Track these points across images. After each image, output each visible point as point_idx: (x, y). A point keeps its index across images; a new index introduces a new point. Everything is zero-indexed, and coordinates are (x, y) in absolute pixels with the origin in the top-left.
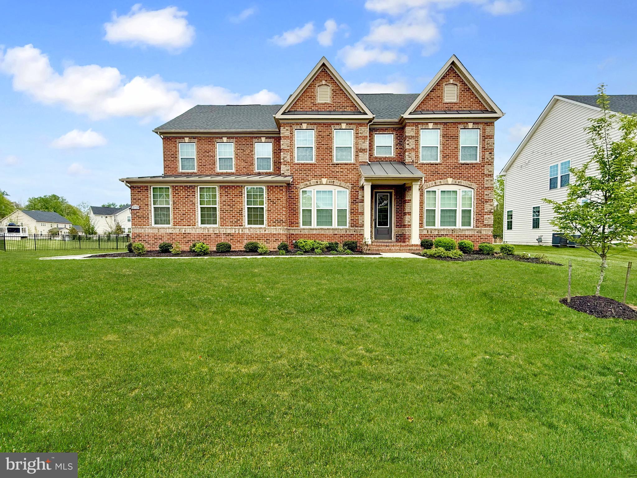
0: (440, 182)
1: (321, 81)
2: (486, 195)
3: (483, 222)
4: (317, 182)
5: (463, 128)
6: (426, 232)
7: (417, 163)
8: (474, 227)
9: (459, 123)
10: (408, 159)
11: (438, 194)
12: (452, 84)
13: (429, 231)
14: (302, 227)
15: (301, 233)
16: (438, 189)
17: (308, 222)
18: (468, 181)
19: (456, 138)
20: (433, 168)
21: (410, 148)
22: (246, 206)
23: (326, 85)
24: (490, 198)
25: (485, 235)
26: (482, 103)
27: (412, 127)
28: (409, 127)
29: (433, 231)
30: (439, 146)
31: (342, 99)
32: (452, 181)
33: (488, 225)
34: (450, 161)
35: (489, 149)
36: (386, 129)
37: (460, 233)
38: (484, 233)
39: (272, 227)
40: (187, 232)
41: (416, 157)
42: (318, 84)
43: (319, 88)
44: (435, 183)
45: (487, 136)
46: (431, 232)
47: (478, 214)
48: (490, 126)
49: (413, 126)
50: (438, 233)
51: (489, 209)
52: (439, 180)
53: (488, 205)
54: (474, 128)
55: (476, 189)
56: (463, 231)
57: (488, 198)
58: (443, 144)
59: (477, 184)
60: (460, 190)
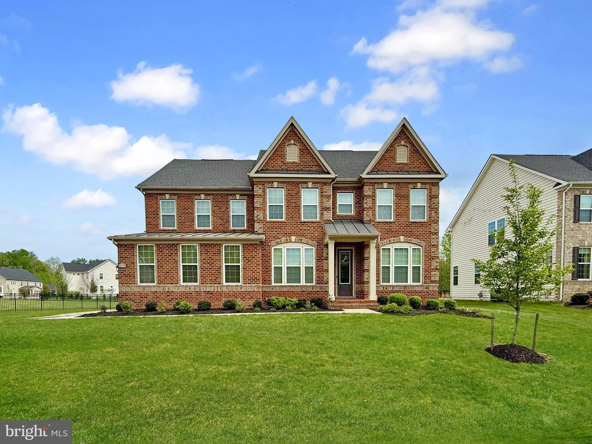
0: (394, 240)
1: (290, 140)
2: (433, 252)
3: (430, 278)
4: (287, 240)
5: (413, 187)
6: (382, 288)
7: (374, 221)
8: (422, 283)
9: (410, 183)
10: (366, 217)
11: (392, 252)
12: (403, 145)
13: (385, 287)
14: (273, 284)
15: (273, 290)
16: (392, 247)
17: (279, 280)
18: (417, 239)
19: (407, 197)
20: (387, 227)
21: (368, 207)
22: (224, 264)
23: (294, 144)
25: (432, 291)
26: (428, 164)
27: (370, 187)
28: (367, 187)
29: (388, 288)
30: (392, 205)
31: (309, 159)
32: (404, 239)
33: (434, 281)
34: (402, 220)
35: (435, 209)
36: (348, 188)
37: (411, 290)
38: (431, 289)
39: (248, 285)
40: (170, 290)
41: (373, 216)
42: (287, 144)
43: (288, 147)
44: (390, 241)
45: (433, 196)
46: (386, 289)
47: (426, 271)
48: (435, 186)
49: (371, 186)
50: (393, 289)
51: (435, 266)
52: (393, 238)
53: (434, 262)
54: (422, 188)
55: (424, 247)
56: (414, 287)
57: (434, 255)
58: (396, 203)
59: (425, 242)
60: (410, 247)
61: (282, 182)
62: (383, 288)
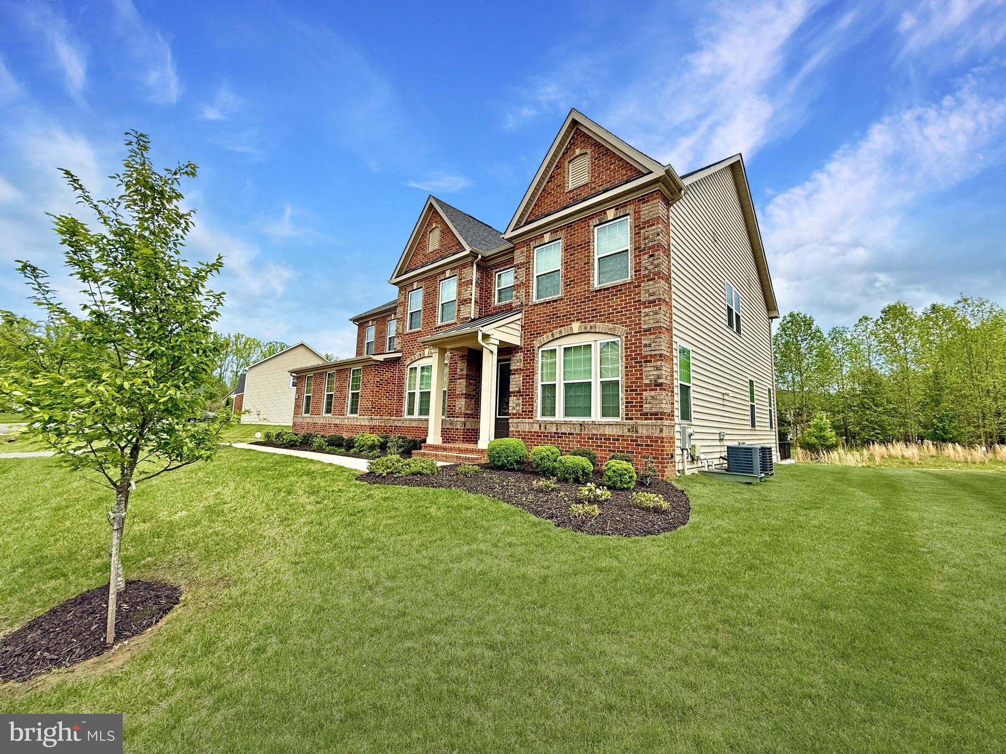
0: (561, 332)
1: (432, 225)
2: (646, 346)
3: (642, 406)
5: (598, 222)
7: (528, 305)
8: (622, 418)
9: (592, 217)
11: (560, 354)
12: (580, 155)
14: (406, 416)
16: (559, 346)
17: (412, 410)
18: (608, 322)
19: (586, 245)
20: (549, 309)
21: (520, 283)
23: (436, 228)
24: (653, 353)
27: (522, 249)
30: (560, 267)
31: (449, 239)
32: (580, 327)
33: (652, 414)
34: (576, 290)
35: (650, 248)
36: (508, 261)
38: (643, 432)
41: (526, 296)
42: (429, 230)
43: (431, 234)
44: (553, 335)
46: (548, 428)
47: (629, 389)
48: (648, 201)
49: (524, 246)
51: (652, 377)
52: (559, 329)
53: (650, 369)
54: (617, 216)
55: (624, 337)
57: (650, 353)
58: (566, 263)
59: (626, 326)
60: (596, 341)
61: (421, 281)
62: (541, 426)
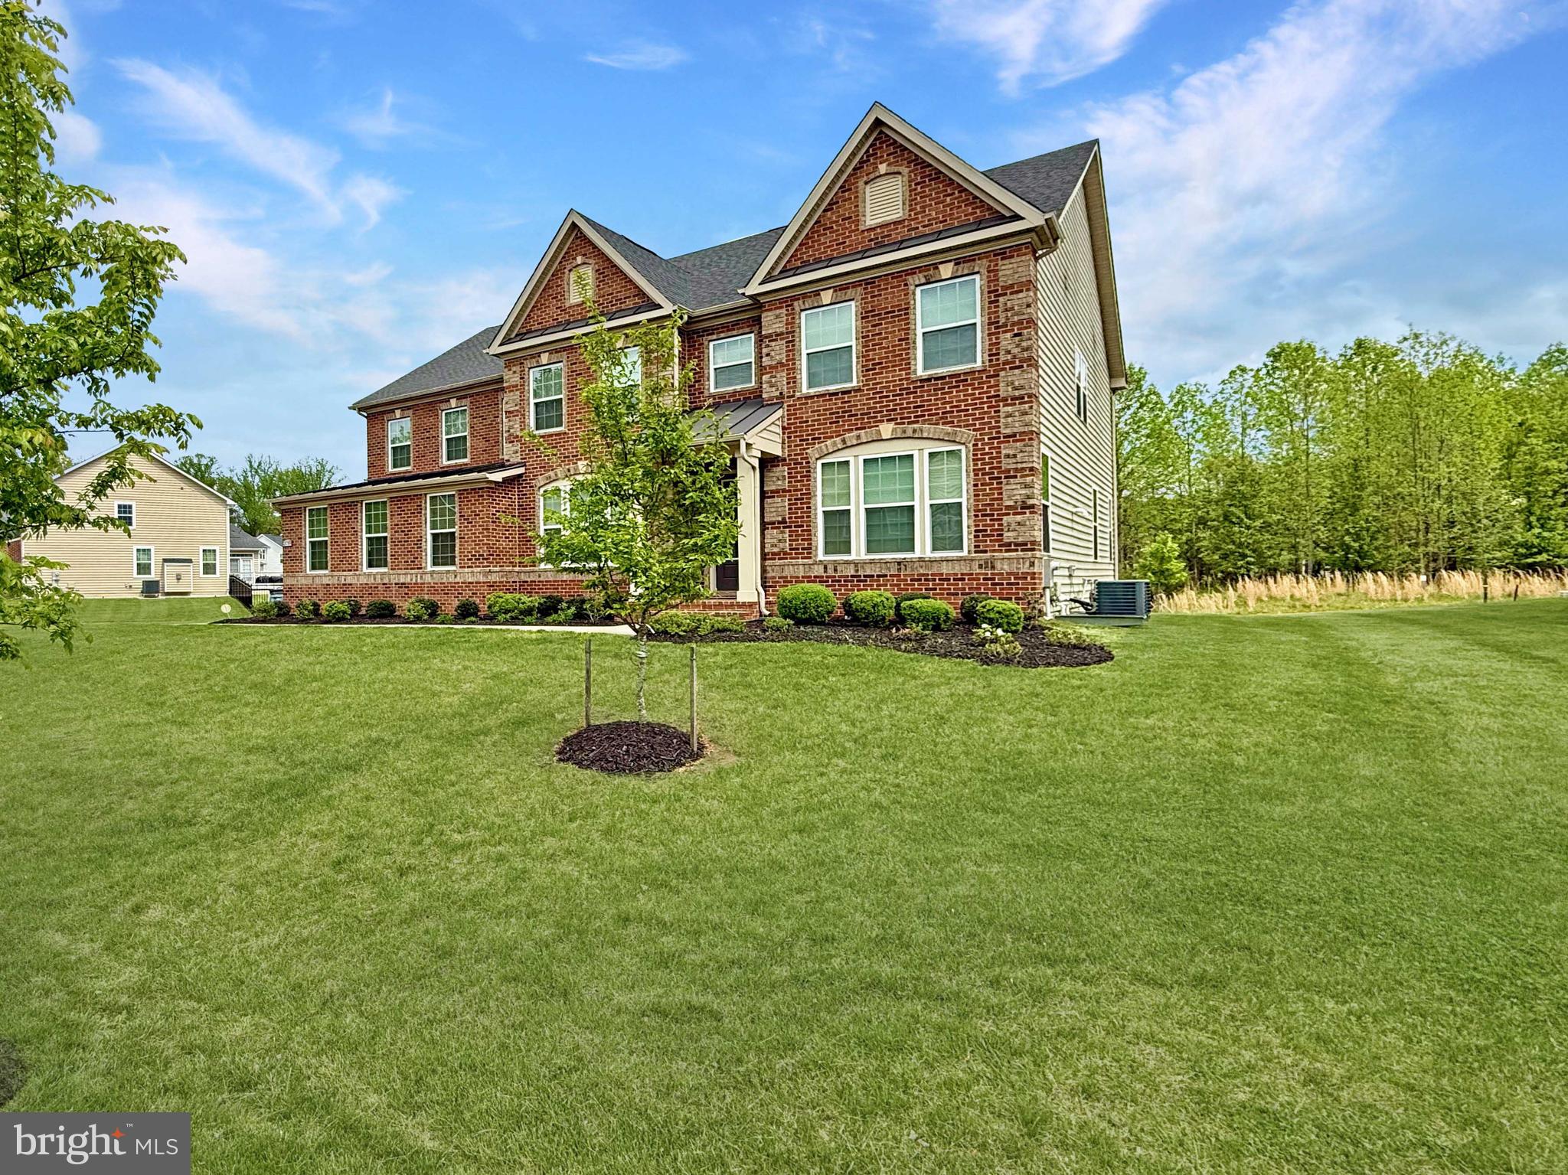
0: (858, 437)
1: (575, 259)
2: (1008, 456)
3: (1002, 535)
4: (569, 470)
5: (923, 280)
7: (793, 396)
8: (969, 552)
9: (912, 272)
10: (769, 389)
11: (857, 471)
12: (886, 174)
13: (830, 567)
14: (543, 566)
15: (541, 579)
16: (856, 458)
18: (944, 424)
19: (904, 312)
20: (835, 404)
21: (774, 363)
22: (429, 532)
23: (584, 263)
24: (1020, 466)
25: (1009, 574)
26: (982, 201)
27: (778, 312)
28: (770, 313)
29: (839, 568)
30: (853, 343)
31: (616, 286)
32: (894, 430)
33: (1016, 545)
34: (885, 378)
35: (1014, 324)
36: (736, 324)
37: (922, 571)
38: (1004, 567)
39: (466, 570)
40: (348, 582)
41: (788, 383)
42: (569, 267)
43: (571, 273)
44: (844, 441)
45: (1006, 288)
46: (836, 570)
47: (979, 513)
48: (1012, 257)
49: (781, 308)
50: (857, 571)
51: (1018, 497)
52: (855, 433)
53: (1014, 487)
54: (959, 274)
55: (971, 445)
56: (935, 564)
57: (1014, 466)
58: (865, 338)
59: (974, 431)
60: (920, 451)
61: (557, 351)
62: (825, 568)
